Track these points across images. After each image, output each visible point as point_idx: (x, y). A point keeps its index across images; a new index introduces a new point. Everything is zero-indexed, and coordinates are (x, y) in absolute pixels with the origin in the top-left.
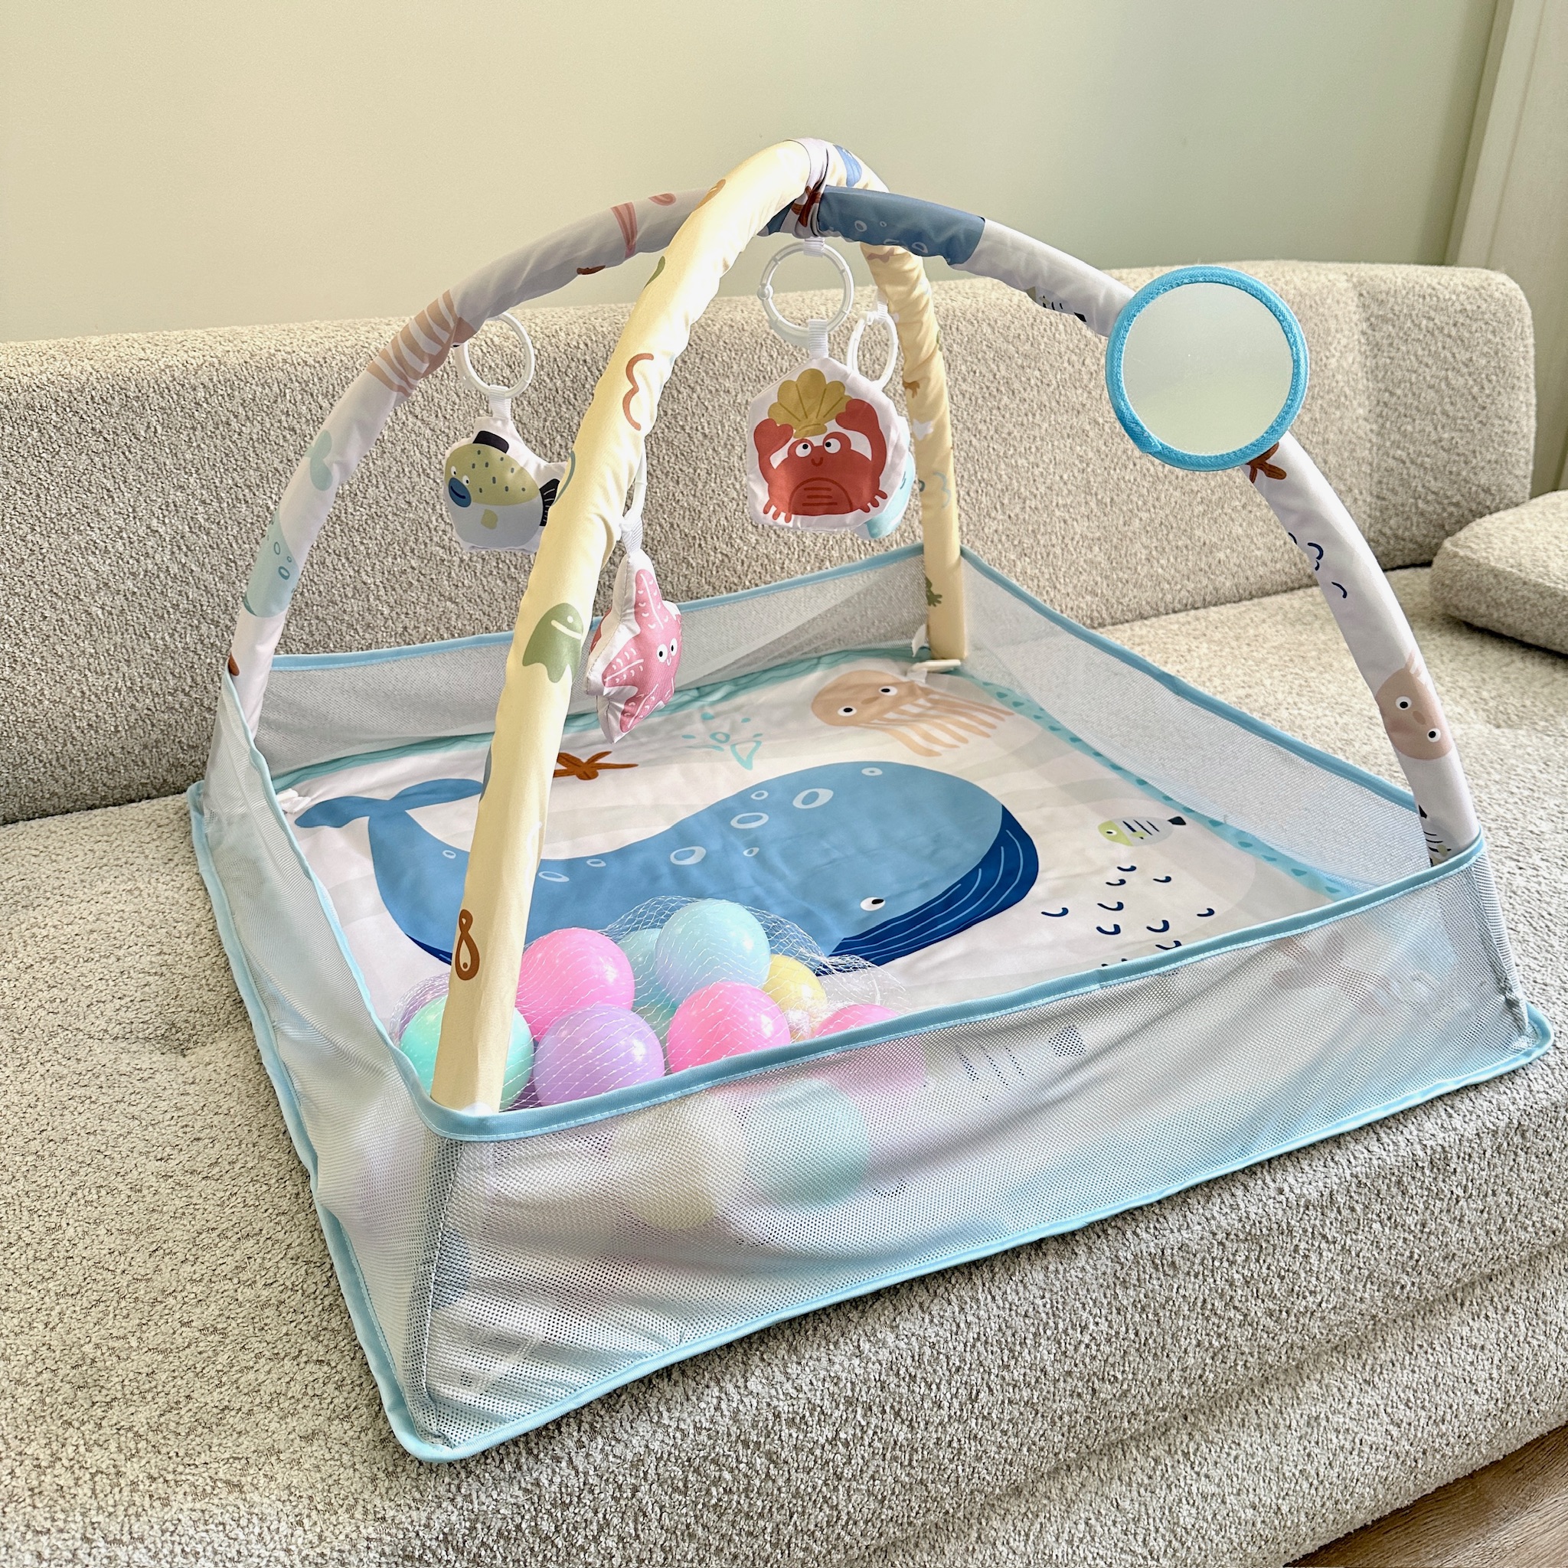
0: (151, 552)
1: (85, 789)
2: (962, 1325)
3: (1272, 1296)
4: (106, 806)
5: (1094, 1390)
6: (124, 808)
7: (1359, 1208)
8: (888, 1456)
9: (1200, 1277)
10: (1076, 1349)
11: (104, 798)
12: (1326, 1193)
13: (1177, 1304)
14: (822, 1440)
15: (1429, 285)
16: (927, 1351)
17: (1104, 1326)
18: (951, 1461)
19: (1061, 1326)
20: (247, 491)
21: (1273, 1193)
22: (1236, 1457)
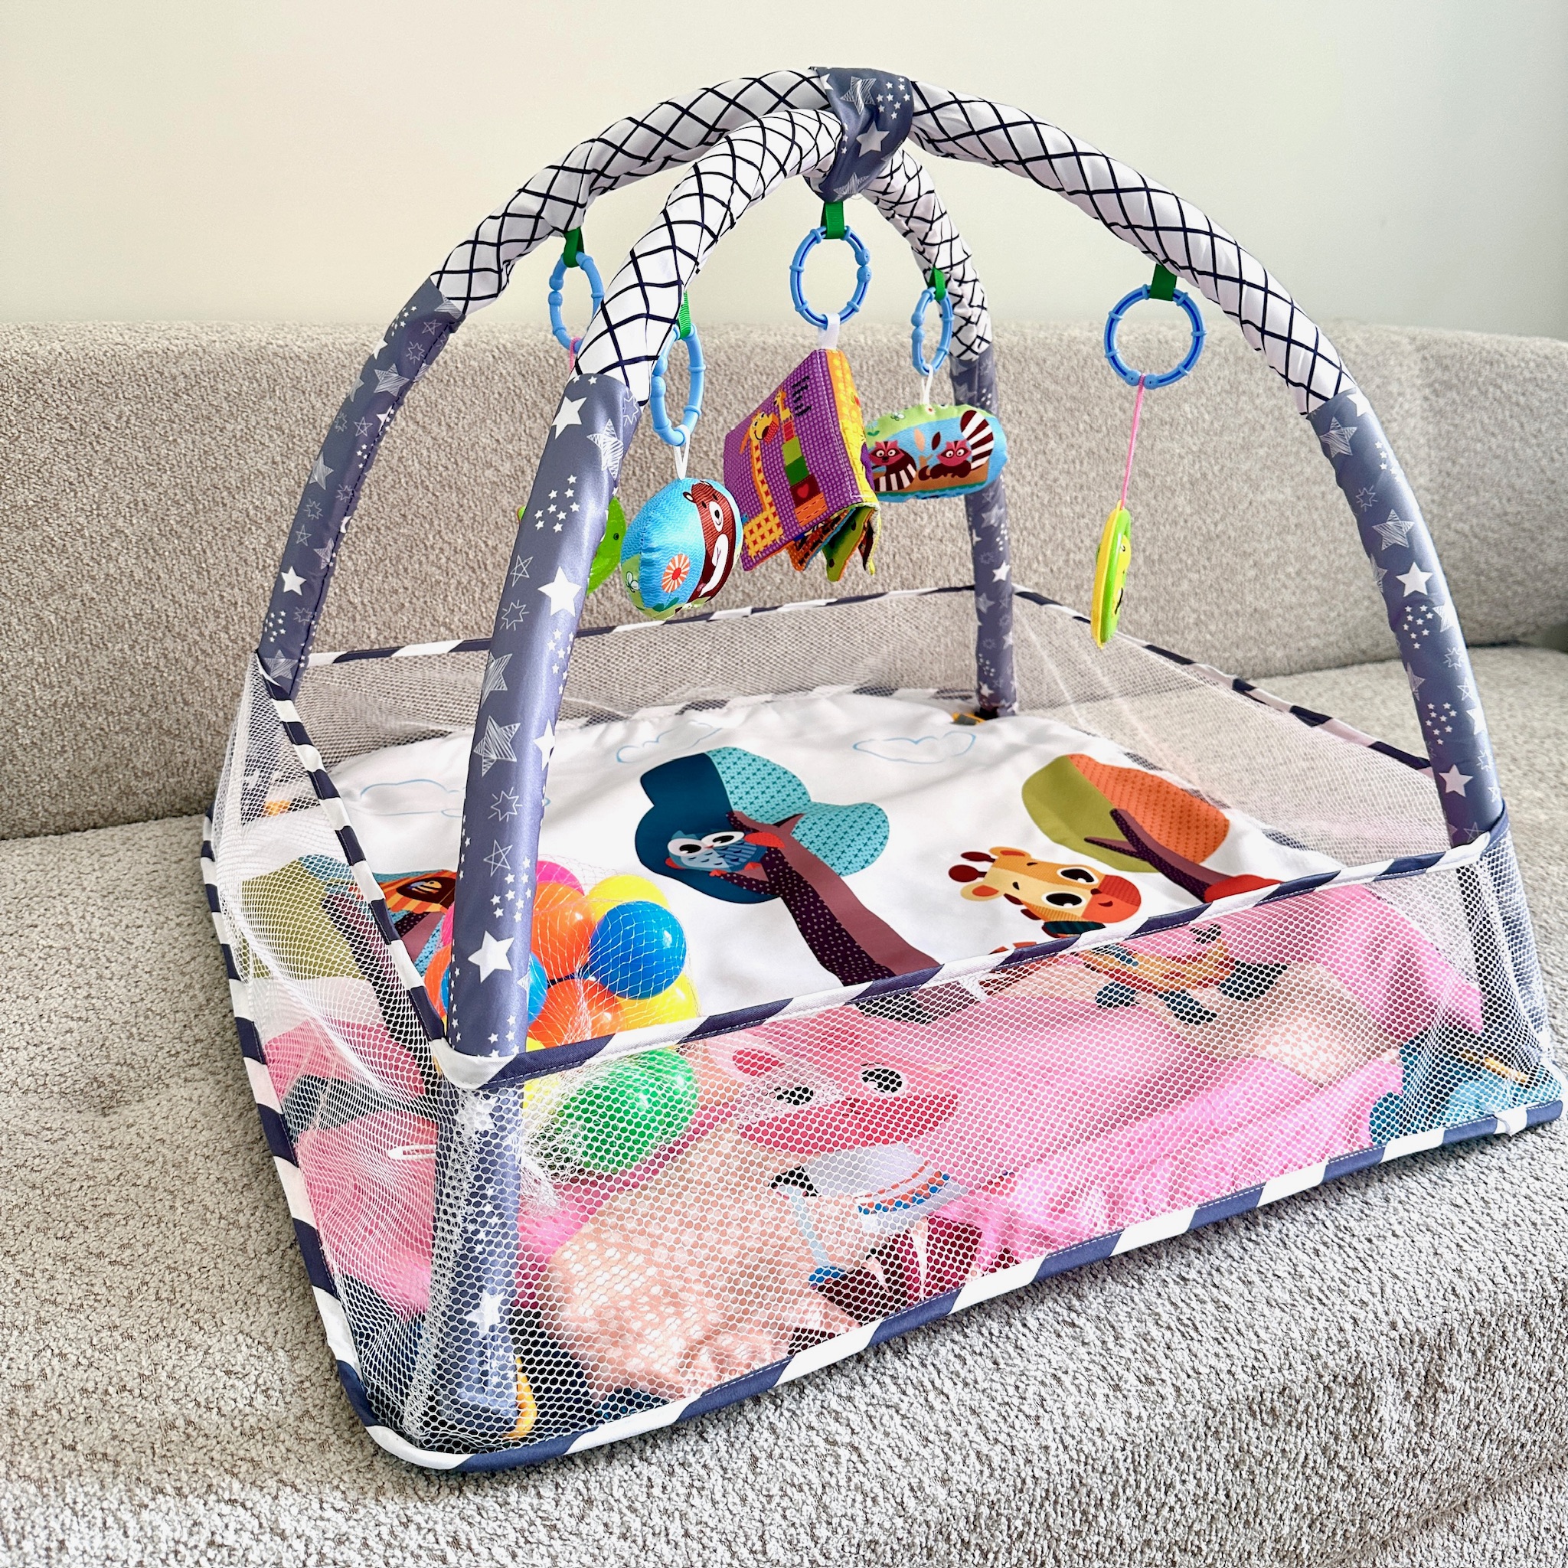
0: (114, 553)
1: (24, 813)
2: (1029, 1481)
4: (46, 835)
6: (65, 837)
9: (1304, 1428)
10: (1157, 1515)
11: (44, 825)
13: (1275, 1460)
15: (1496, 352)
16: (985, 1511)
19: (1143, 1486)
20: (225, 494)
21: (1385, 1328)
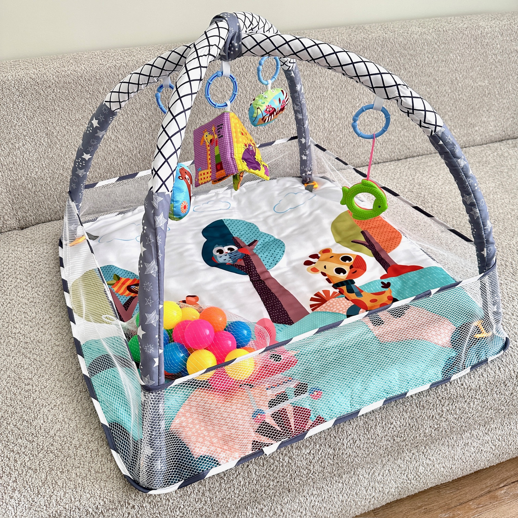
3: (456, 414)
5: (394, 440)
7: (489, 390)
8: (326, 457)
12: (478, 386)
14: (306, 453)
17: (398, 423)
18: (347, 458)
22: (439, 454)
